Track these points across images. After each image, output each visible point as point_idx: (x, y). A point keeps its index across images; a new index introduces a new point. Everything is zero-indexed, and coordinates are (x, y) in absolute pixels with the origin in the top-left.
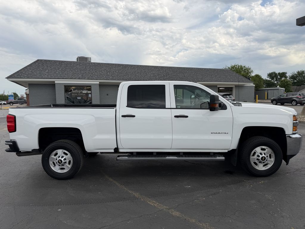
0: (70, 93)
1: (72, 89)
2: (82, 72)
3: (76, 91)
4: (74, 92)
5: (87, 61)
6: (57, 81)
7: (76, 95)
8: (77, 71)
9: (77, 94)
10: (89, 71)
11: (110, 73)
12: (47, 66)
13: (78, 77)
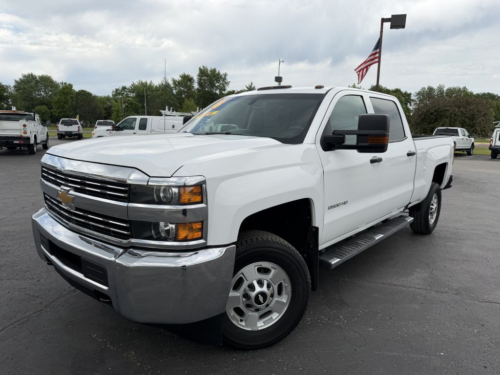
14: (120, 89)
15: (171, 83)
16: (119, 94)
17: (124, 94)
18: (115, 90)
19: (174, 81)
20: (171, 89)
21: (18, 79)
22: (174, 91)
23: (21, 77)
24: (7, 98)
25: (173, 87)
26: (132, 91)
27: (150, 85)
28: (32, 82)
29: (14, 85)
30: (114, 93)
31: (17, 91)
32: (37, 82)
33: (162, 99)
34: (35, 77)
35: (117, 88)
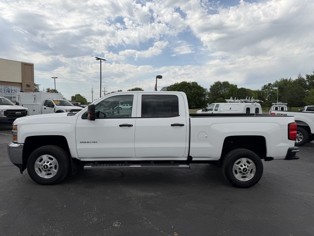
14: (267, 85)
15: (305, 78)
16: (267, 88)
17: (269, 88)
18: (263, 86)
19: (308, 76)
20: (305, 82)
21: (212, 85)
22: (307, 83)
23: (214, 84)
24: (205, 95)
25: (307, 80)
26: (275, 85)
27: (289, 80)
28: (218, 86)
29: (210, 88)
30: (263, 88)
31: (211, 91)
32: (221, 85)
33: (292, 89)
34: (221, 83)
35: (265, 85)
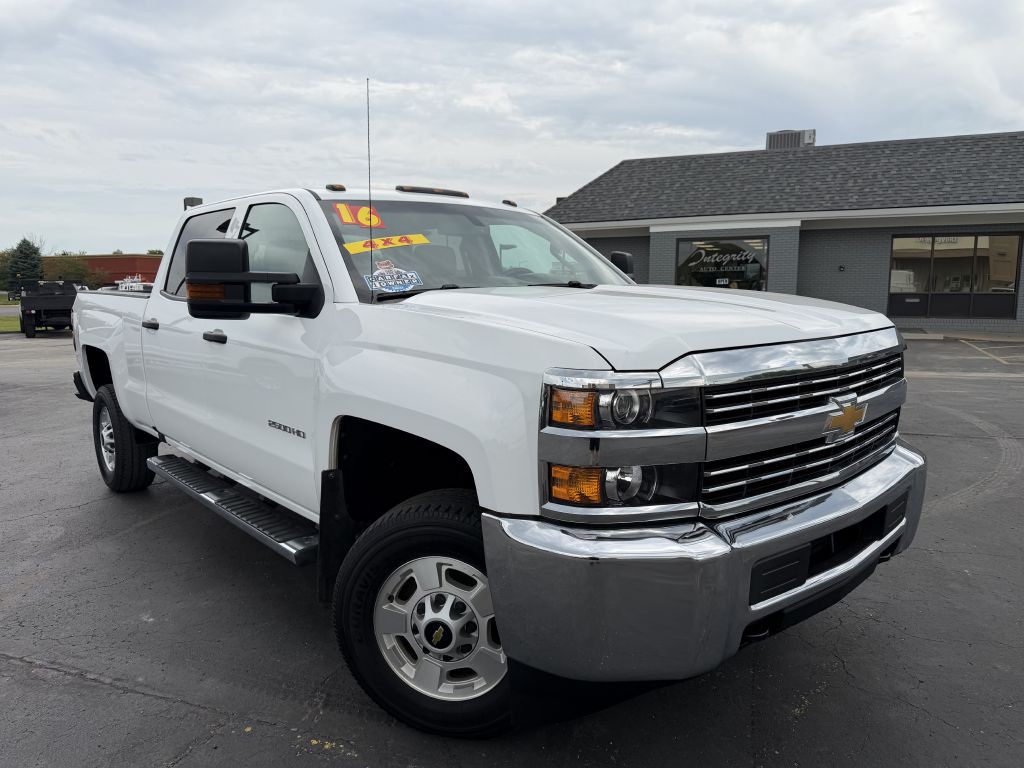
0: (694, 263)
1: (703, 252)
2: (747, 188)
3: (714, 256)
4: (707, 260)
5: (799, 145)
6: (657, 227)
7: (712, 269)
8: (729, 185)
9: (718, 269)
10: (777, 179)
11: (855, 182)
12: (641, 180)
13: (724, 208)
